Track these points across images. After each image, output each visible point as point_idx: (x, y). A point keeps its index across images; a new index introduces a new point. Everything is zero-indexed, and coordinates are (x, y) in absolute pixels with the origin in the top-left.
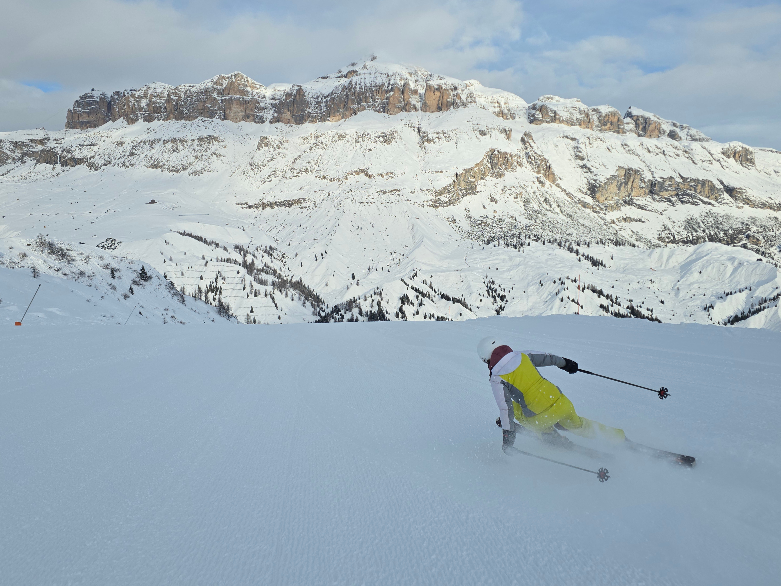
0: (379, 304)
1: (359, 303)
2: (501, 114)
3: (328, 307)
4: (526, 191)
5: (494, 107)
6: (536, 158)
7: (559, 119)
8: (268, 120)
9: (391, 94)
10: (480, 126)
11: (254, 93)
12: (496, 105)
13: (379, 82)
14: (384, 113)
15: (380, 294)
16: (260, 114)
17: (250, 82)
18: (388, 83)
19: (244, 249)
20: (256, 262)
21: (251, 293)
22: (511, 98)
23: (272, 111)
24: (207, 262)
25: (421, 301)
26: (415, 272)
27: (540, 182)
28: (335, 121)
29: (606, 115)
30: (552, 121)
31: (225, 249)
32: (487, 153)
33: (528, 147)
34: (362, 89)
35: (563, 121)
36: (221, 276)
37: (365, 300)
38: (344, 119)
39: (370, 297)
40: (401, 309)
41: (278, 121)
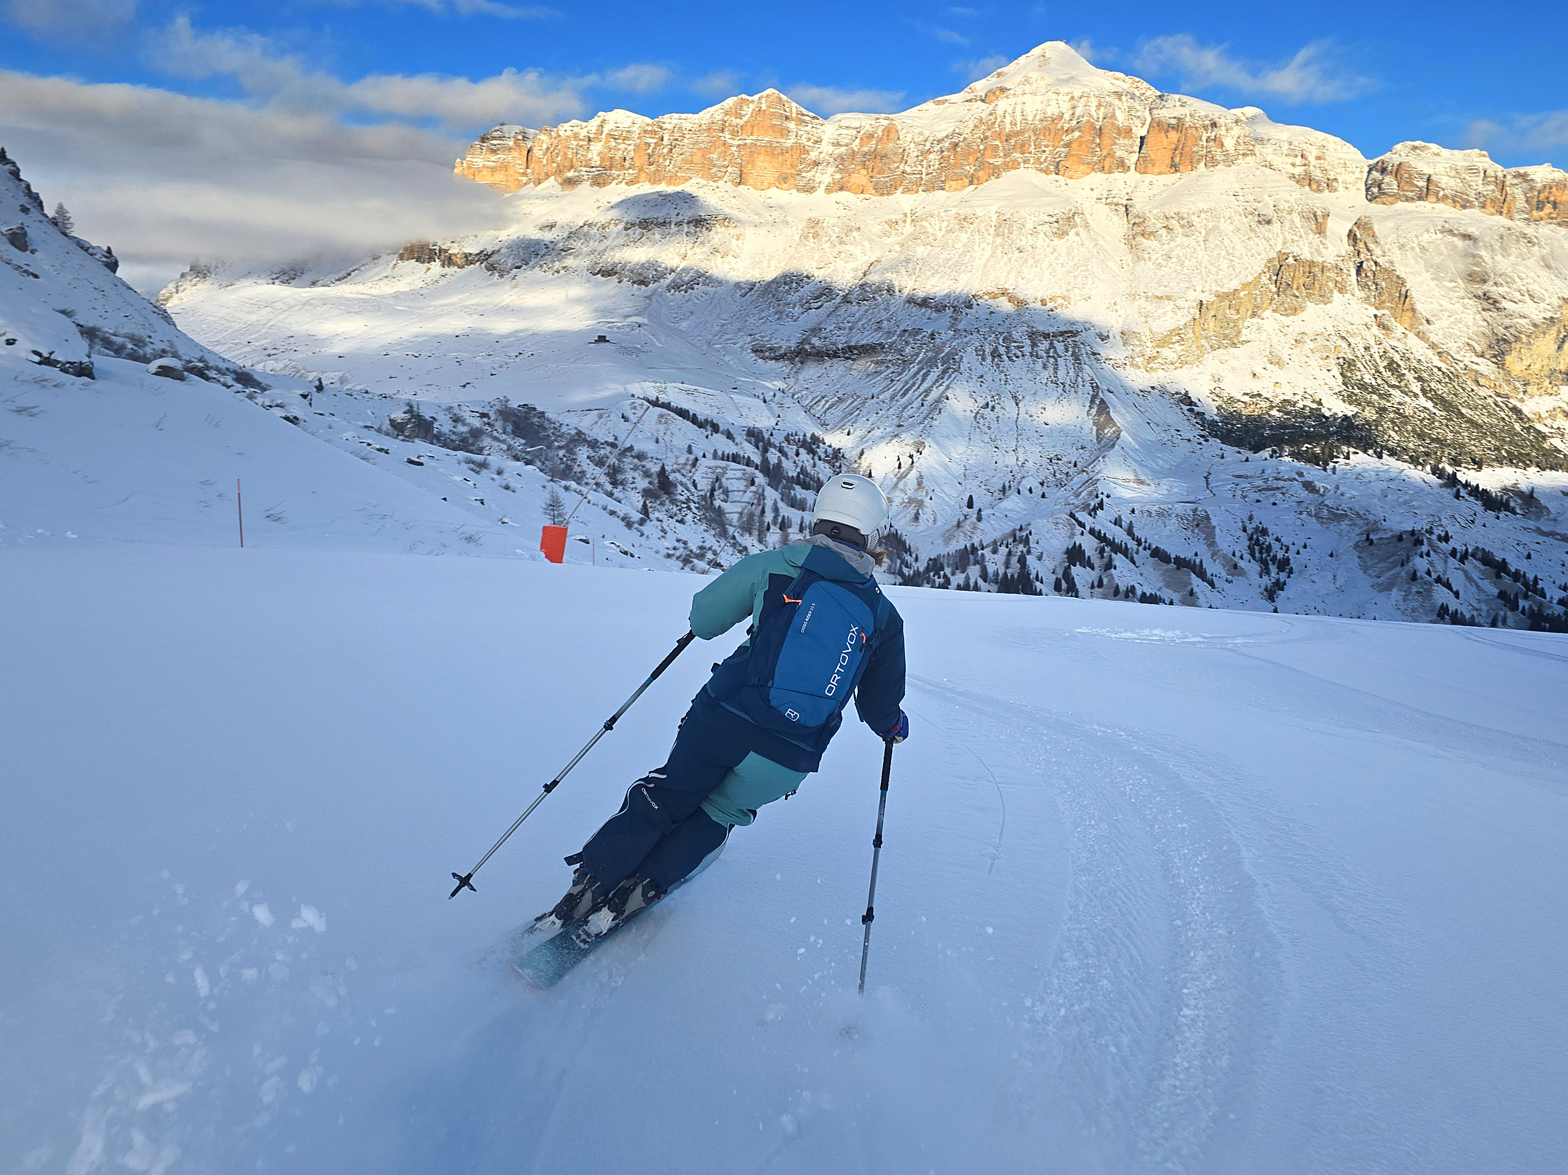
0: (1022, 560)
1: (983, 555)
2: (1308, 180)
3: (917, 559)
4: (1350, 345)
5: (1293, 165)
6: (1378, 275)
7: (1437, 194)
8: (823, 187)
9: (1076, 137)
10: (1260, 205)
11: (800, 132)
12: (1298, 161)
13: (1053, 110)
14: (1057, 174)
15: (1026, 541)
16: (809, 175)
17: (794, 110)
18: (1071, 112)
19: (763, 437)
20: (786, 464)
21: (775, 524)
22: (1331, 146)
23: (831, 170)
24: (696, 459)
25: (1111, 559)
26: (1099, 499)
27: (1383, 326)
28: (956, 190)
29: (1545, 186)
30: (1420, 198)
31: (729, 436)
32: (1270, 261)
33: (1361, 250)
34: (1016, 124)
35: (1445, 197)
36: (720, 488)
37: (995, 551)
38: (972, 187)
39: (1003, 547)
40: (1067, 574)
41: (841, 189)
